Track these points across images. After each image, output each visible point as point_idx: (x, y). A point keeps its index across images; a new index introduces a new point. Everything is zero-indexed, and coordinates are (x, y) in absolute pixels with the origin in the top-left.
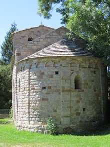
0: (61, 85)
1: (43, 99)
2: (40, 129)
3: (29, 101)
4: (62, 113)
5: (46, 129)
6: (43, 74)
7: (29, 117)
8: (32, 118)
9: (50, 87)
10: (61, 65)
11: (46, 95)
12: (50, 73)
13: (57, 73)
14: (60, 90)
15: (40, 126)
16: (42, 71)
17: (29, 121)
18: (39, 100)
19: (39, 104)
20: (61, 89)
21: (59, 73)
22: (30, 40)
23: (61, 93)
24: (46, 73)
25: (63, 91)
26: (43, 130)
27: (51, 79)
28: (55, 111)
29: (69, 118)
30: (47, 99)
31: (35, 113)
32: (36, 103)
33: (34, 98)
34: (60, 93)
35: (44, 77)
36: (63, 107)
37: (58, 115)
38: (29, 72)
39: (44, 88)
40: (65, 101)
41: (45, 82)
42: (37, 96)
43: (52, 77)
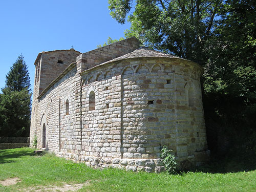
0: (175, 98)
1: (150, 119)
2: (148, 165)
3: (122, 122)
4: (177, 140)
5: (157, 164)
6: (149, 81)
7: (122, 147)
8: (127, 148)
9: (159, 102)
10: (174, 71)
11: (154, 113)
12: (159, 82)
13: (168, 82)
14: (173, 106)
15: (146, 161)
16: (147, 78)
17: (122, 153)
18: (143, 121)
19: (143, 126)
20: (175, 105)
21: (172, 81)
22: (60, 62)
23: (176, 111)
24: (153, 81)
25: (178, 107)
26: (153, 166)
27: (161, 90)
28: (168, 137)
29: (185, 147)
30: (156, 119)
31: (134, 141)
32: (137, 125)
33: (132, 117)
34: (173, 111)
35: (151, 87)
36: (178, 131)
37: (172, 142)
38: (122, 79)
39: (151, 102)
40: (180, 122)
41: (152, 94)
42: (140, 114)
43: (162, 86)
